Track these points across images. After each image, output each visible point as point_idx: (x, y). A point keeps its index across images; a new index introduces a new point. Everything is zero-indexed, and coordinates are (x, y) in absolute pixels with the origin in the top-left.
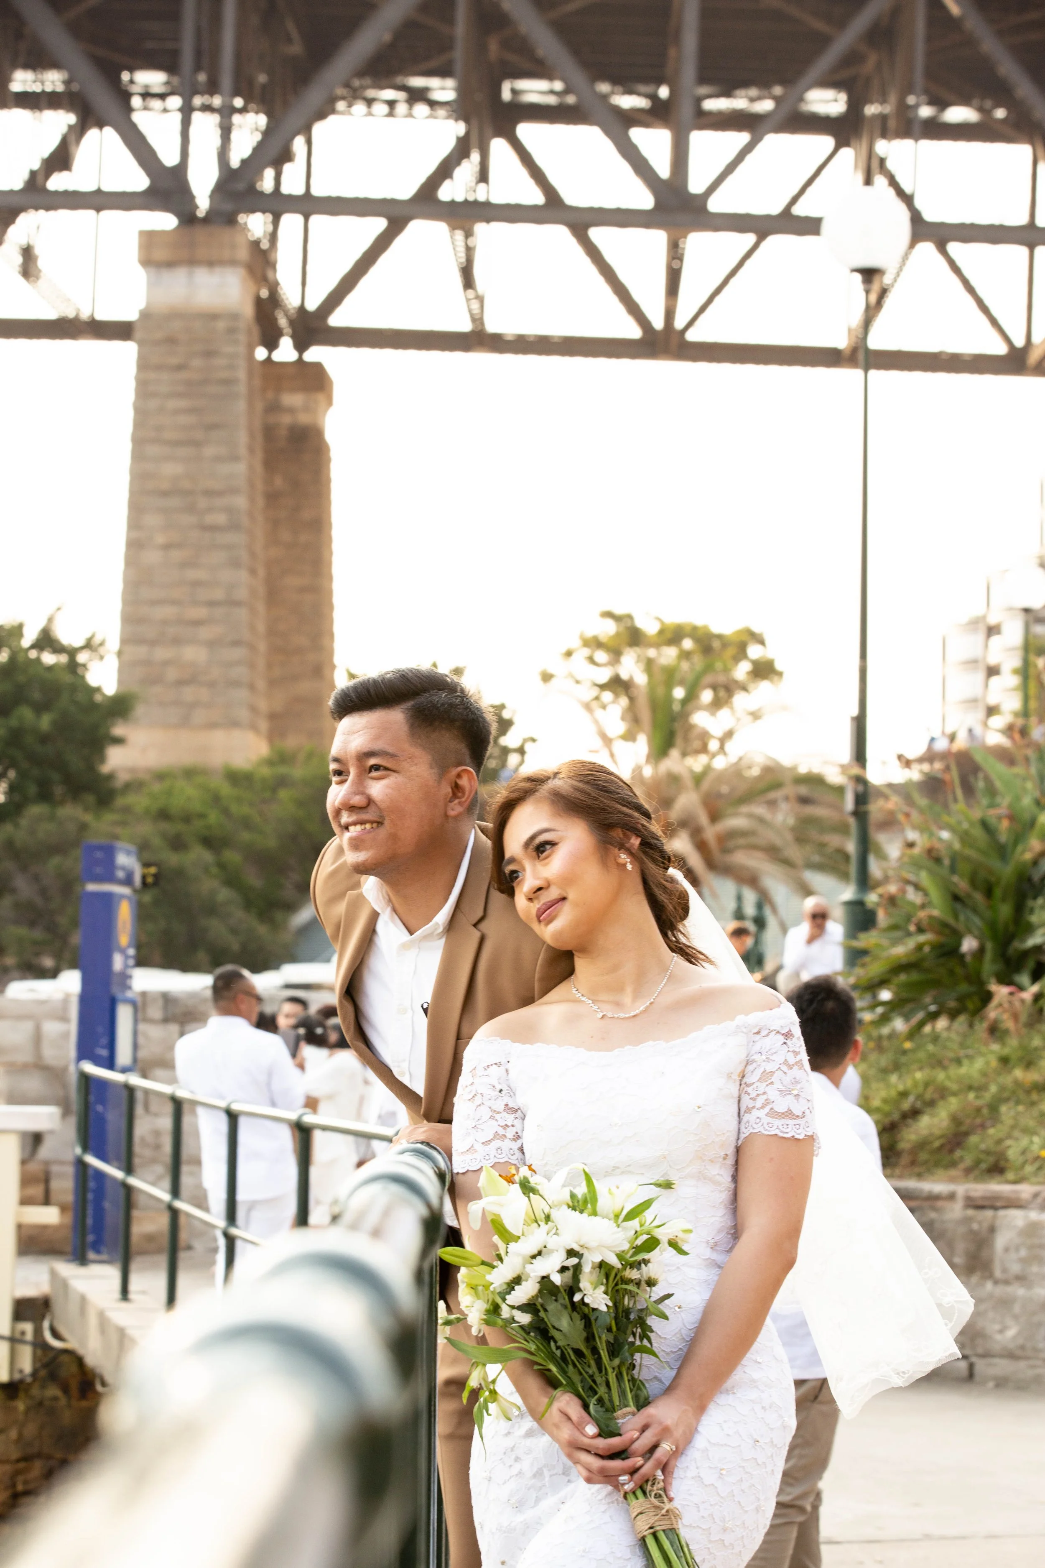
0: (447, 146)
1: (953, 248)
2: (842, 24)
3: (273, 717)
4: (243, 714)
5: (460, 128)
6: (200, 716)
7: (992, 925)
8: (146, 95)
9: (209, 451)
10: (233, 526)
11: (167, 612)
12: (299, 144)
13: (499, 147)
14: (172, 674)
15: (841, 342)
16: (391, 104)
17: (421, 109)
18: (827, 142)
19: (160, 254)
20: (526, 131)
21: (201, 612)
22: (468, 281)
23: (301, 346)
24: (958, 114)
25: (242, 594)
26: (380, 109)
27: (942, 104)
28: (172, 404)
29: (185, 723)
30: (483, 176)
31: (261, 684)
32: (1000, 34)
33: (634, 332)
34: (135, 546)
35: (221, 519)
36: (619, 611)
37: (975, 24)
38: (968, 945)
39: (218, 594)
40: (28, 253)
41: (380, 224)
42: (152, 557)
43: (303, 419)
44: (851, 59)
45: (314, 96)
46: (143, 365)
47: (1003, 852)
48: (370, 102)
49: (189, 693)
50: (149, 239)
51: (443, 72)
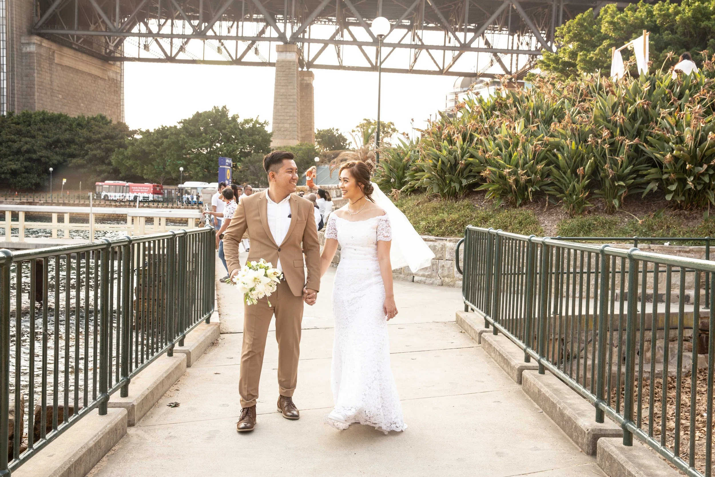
0: (334, 31)
1: (430, 50)
2: (409, 7)
3: (302, 138)
4: (296, 137)
5: (338, 27)
6: (288, 137)
7: (398, 176)
8: (279, 20)
9: (289, 87)
10: (294, 102)
11: (282, 117)
12: (307, 29)
13: (345, 31)
14: (282, 129)
15: (408, 68)
16: (325, 22)
17: (331, 23)
18: (406, 31)
19: (280, 50)
20: (351, 28)
21: (288, 118)
22: (339, 56)
23: (308, 68)
24: (431, 25)
25: (296, 114)
26: (323, 23)
27: (428, 23)
28: (283, 78)
29: (285, 138)
30: (342, 36)
31: (299, 132)
32: (439, 9)
33: (370, 66)
34: (276, 105)
35: (292, 100)
36: (367, 118)
37: (434, 7)
38: (392, 180)
39: (291, 115)
40: (256, 49)
41: (322, 45)
42: (279, 107)
43: (308, 82)
44: (411, 14)
45: (309, 20)
46: (277, 71)
47: (401, 160)
48: (321, 21)
49: (286, 133)
50: (278, 47)
51: (335, 16)
